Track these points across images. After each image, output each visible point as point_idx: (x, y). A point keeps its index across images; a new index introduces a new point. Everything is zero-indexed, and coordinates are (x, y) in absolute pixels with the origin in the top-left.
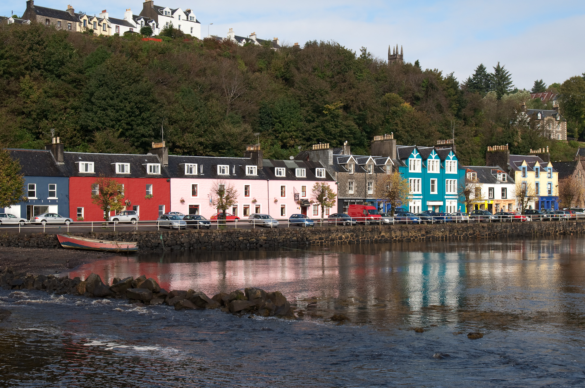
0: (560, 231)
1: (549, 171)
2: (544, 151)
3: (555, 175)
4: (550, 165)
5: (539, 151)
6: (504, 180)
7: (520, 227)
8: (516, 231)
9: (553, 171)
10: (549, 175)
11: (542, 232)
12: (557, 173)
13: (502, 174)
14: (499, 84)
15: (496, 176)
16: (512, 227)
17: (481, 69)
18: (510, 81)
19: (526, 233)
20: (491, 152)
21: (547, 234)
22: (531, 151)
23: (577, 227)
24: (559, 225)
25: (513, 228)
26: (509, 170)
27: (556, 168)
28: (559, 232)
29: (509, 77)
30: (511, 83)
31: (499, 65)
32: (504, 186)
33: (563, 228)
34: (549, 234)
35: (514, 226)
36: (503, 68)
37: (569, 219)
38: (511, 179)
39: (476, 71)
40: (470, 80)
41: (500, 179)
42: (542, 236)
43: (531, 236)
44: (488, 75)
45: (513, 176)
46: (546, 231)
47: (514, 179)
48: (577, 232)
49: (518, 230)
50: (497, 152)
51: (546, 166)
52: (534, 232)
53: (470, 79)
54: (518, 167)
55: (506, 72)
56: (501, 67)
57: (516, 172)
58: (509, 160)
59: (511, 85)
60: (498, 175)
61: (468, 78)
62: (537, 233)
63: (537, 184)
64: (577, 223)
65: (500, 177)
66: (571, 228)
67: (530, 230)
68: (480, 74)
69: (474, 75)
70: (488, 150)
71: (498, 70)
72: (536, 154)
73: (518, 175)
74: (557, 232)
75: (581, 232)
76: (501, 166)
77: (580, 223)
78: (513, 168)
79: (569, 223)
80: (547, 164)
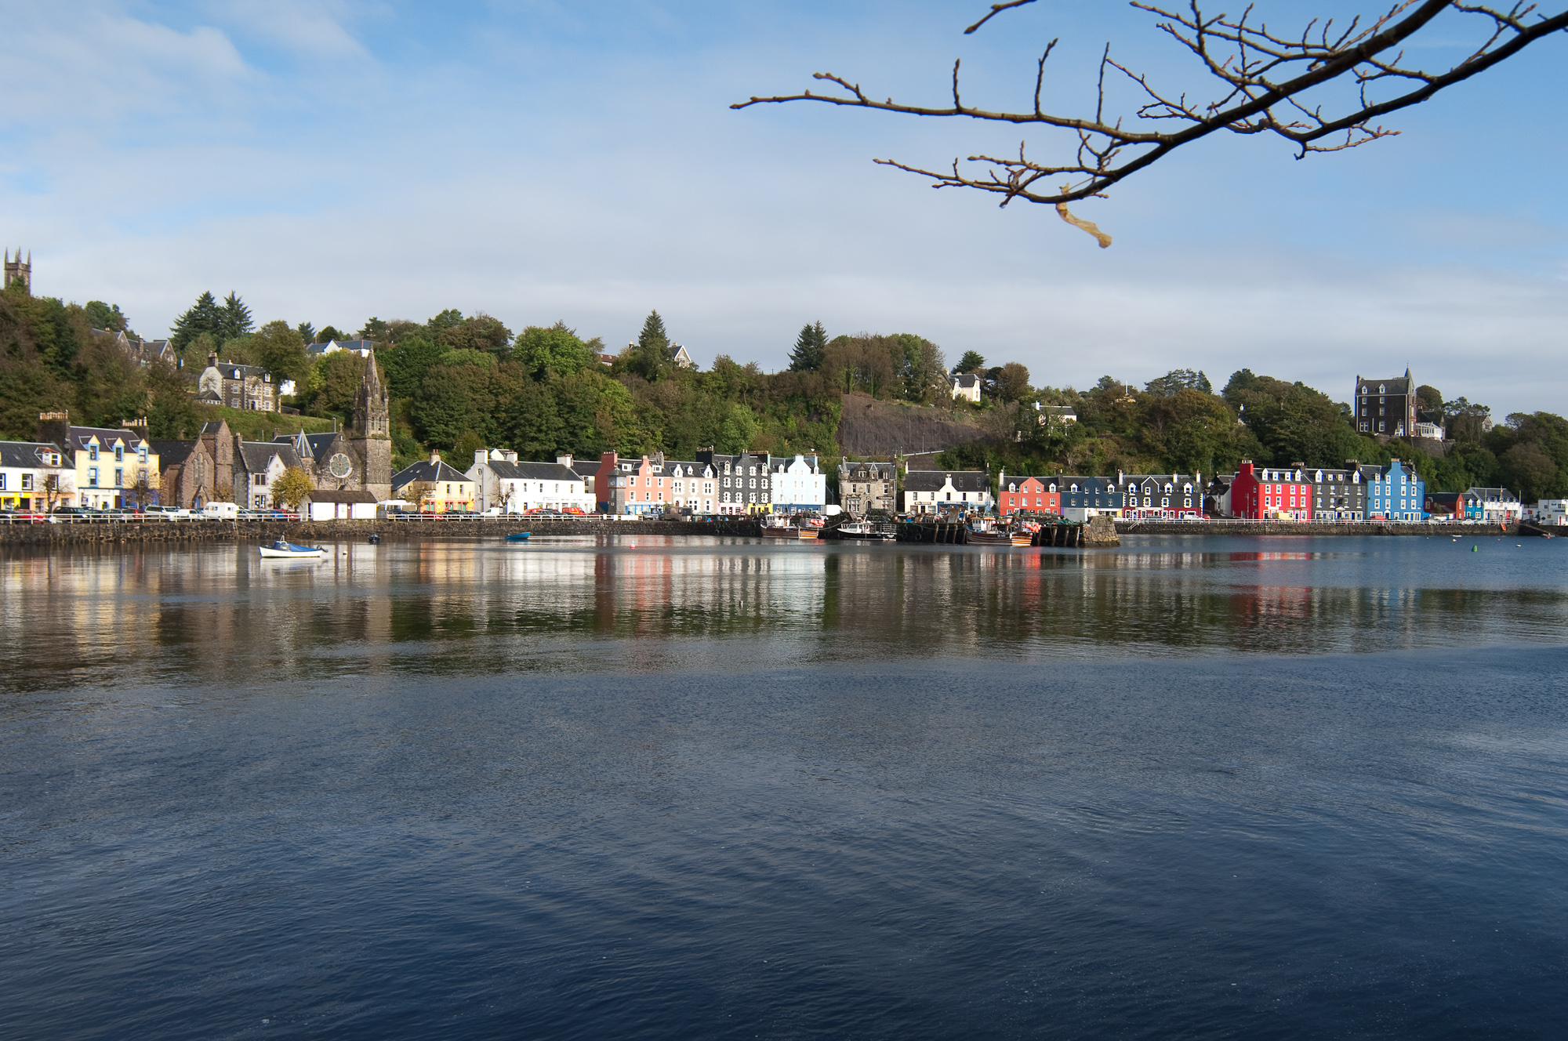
0: (108, 537)
1: (142, 453)
2: (140, 424)
3: (154, 461)
4: (144, 444)
5: (134, 424)
6: (55, 462)
7: (26, 531)
8: (18, 538)
9: (149, 453)
10: (142, 459)
11: (71, 540)
12: (158, 456)
13: (51, 455)
14: (233, 324)
15: (41, 457)
16: (9, 532)
17: (207, 299)
18: (250, 320)
19: (39, 540)
20: (44, 422)
21: (82, 542)
22: (124, 423)
23: (141, 533)
24: (106, 530)
25: (12, 532)
26: (68, 450)
27: (155, 448)
28: (105, 539)
29: (248, 315)
30: (251, 323)
31: (233, 296)
32: (52, 472)
33: (114, 533)
34: (87, 542)
35: (14, 529)
36: (239, 300)
37: (128, 521)
38: (71, 462)
39: (200, 302)
40: (190, 315)
41: (47, 462)
42: (71, 543)
43: (50, 545)
44: (218, 309)
45: (73, 458)
46: (79, 537)
47: (74, 463)
48: (141, 540)
49: (22, 536)
50: (52, 422)
51: (136, 445)
52: (55, 539)
53: (190, 312)
54: (84, 446)
55: (243, 307)
56: (236, 299)
57: (77, 453)
58: (69, 434)
59: (250, 326)
60: (44, 456)
61: (188, 310)
62: (61, 540)
63: (118, 471)
64: (142, 527)
65: (47, 458)
66: (129, 535)
67: (48, 536)
68: (205, 307)
69: (196, 307)
70: (41, 418)
71: (232, 302)
72: (130, 428)
73: (82, 457)
74: (102, 539)
75: (150, 540)
76: (58, 443)
77: (148, 527)
78: (74, 446)
79: (126, 527)
80: (139, 443)
